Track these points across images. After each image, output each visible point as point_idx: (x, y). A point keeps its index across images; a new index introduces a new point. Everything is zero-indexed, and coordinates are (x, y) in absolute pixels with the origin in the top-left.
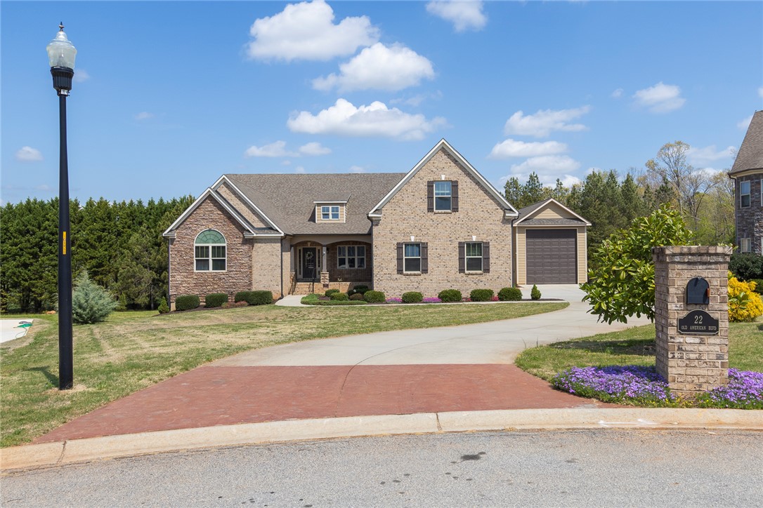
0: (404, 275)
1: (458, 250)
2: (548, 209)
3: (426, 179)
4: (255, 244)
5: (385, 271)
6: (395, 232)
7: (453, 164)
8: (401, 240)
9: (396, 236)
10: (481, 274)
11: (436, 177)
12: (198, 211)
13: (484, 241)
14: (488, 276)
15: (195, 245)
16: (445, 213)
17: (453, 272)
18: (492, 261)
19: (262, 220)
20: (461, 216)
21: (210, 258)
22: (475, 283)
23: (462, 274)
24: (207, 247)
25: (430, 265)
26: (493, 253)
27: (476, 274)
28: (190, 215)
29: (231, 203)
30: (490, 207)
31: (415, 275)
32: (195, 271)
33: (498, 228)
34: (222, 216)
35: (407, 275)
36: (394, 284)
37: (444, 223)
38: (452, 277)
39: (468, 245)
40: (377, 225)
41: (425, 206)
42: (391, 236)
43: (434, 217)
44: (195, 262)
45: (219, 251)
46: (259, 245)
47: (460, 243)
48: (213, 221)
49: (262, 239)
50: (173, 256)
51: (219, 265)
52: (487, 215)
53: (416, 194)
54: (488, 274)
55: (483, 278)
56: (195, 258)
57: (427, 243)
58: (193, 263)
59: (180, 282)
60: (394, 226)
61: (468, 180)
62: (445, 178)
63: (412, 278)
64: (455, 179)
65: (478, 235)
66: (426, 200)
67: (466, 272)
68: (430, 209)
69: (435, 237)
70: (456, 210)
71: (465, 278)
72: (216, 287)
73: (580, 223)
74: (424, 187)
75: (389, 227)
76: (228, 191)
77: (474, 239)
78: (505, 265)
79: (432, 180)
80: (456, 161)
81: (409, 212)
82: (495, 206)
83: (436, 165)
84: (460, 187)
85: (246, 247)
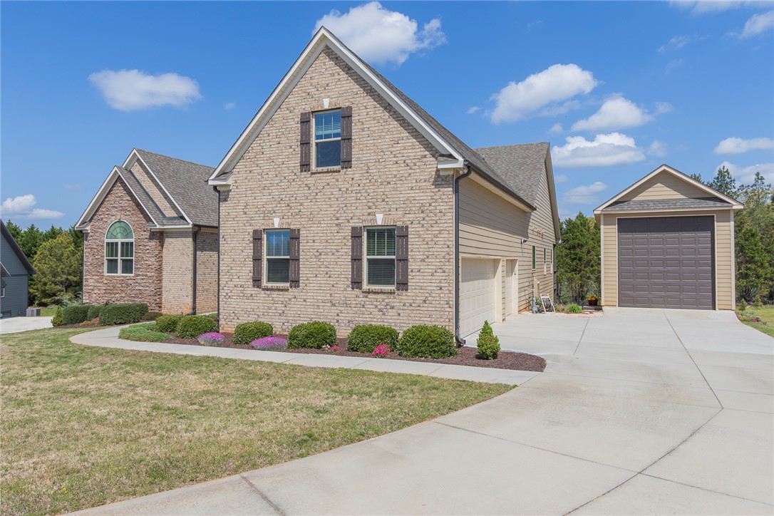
0: (263, 290)
1: (350, 244)
2: (659, 185)
3: (298, 111)
4: (166, 239)
5: (236, 281)
6: (251, 212)
7: (343, 75)
8: (259, 227)
9: (252, 219)
10: (392, 293)
11: (315, 104)
12: (110, 197)
13: (399, 224)
14: (406, 297)
15: (106, 241)
16: (328, 172)
17: (341, 286)
18: (412, 265)
19: (174, 207)
20: (357, 176)
21: (119, 258)
22: (380, 310)
23: (357, 291)
24: (117, 243)
25: (304, 272)
26: (416, 248)
27: (382, 292)
28: (102, 203)
29: (144, 185)
30: (411, 153)
31: (278, 290)
32: (106, 274)
33: (424, 197)
34: (131, 202)
35: (268, 290)
36: (248, 305)
37: (328, 190)
38: (338, 297)
39: (371, 233)
40: (225, 200)
41: (296, 161)
42: (244, 218)
43: (311, 180)
44: (106, 263)
45: (128, 248)
46: (170, 240)
47: (354, 229)
48: (123, 209)
49: (172, 233)
50: (87, 254)
51: (128, 267)
52: (403, 171)
53: (283, 139)
54: (404, 293)
55: (395, 301)
56: (105, 258)
57: (299, 230)
58: (103, 264)
59: (92, 288)
60: (250, 200)
61: (369, 102)
62: (330, 103)
63: (275, 294)
64: (347, 104)
65: (387, 213)
66: (298, 149)
67: (365, 286)
68: (305, 166)
69: (311, 219)
70: (347, 163)
71: (362, 299)
72: (123, 295)
73: (719, 204)
74: (295, 125)
75: (242, 204)
76: (141, 170)
77: (380, 220)
78: (439, 275)
79: (308, 110)
80: (350, 69)
81: (272, 174)
82: (420, 151)
83: (314, 82)
84: (355, 118)
85: (153, 243)
